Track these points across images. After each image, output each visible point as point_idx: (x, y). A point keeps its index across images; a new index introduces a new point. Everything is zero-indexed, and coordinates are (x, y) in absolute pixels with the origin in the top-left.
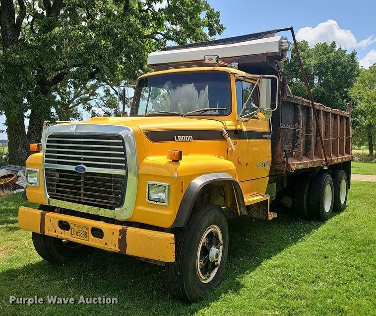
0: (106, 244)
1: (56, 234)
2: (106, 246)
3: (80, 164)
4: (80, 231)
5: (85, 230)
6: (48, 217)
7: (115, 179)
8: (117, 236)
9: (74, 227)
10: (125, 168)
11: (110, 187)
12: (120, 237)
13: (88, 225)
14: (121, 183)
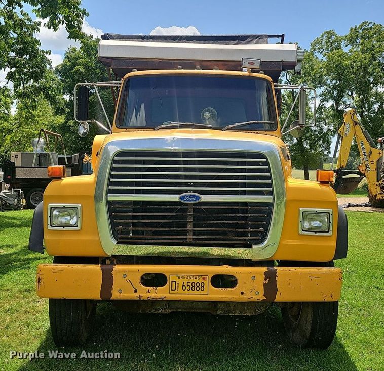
0: (242, 293)
1: (137, 294)
2: (242, 296)
3: (187, 191)
4: (190, 284)
5: (200, 281)
6: (119, 272)
7: (253, 208)
8: (261, 280)
9: (176, 279)
10: (271, 193)
11: (245, 219)
12: (267, 282)
13: (207, 273)
14: (264, 213)
